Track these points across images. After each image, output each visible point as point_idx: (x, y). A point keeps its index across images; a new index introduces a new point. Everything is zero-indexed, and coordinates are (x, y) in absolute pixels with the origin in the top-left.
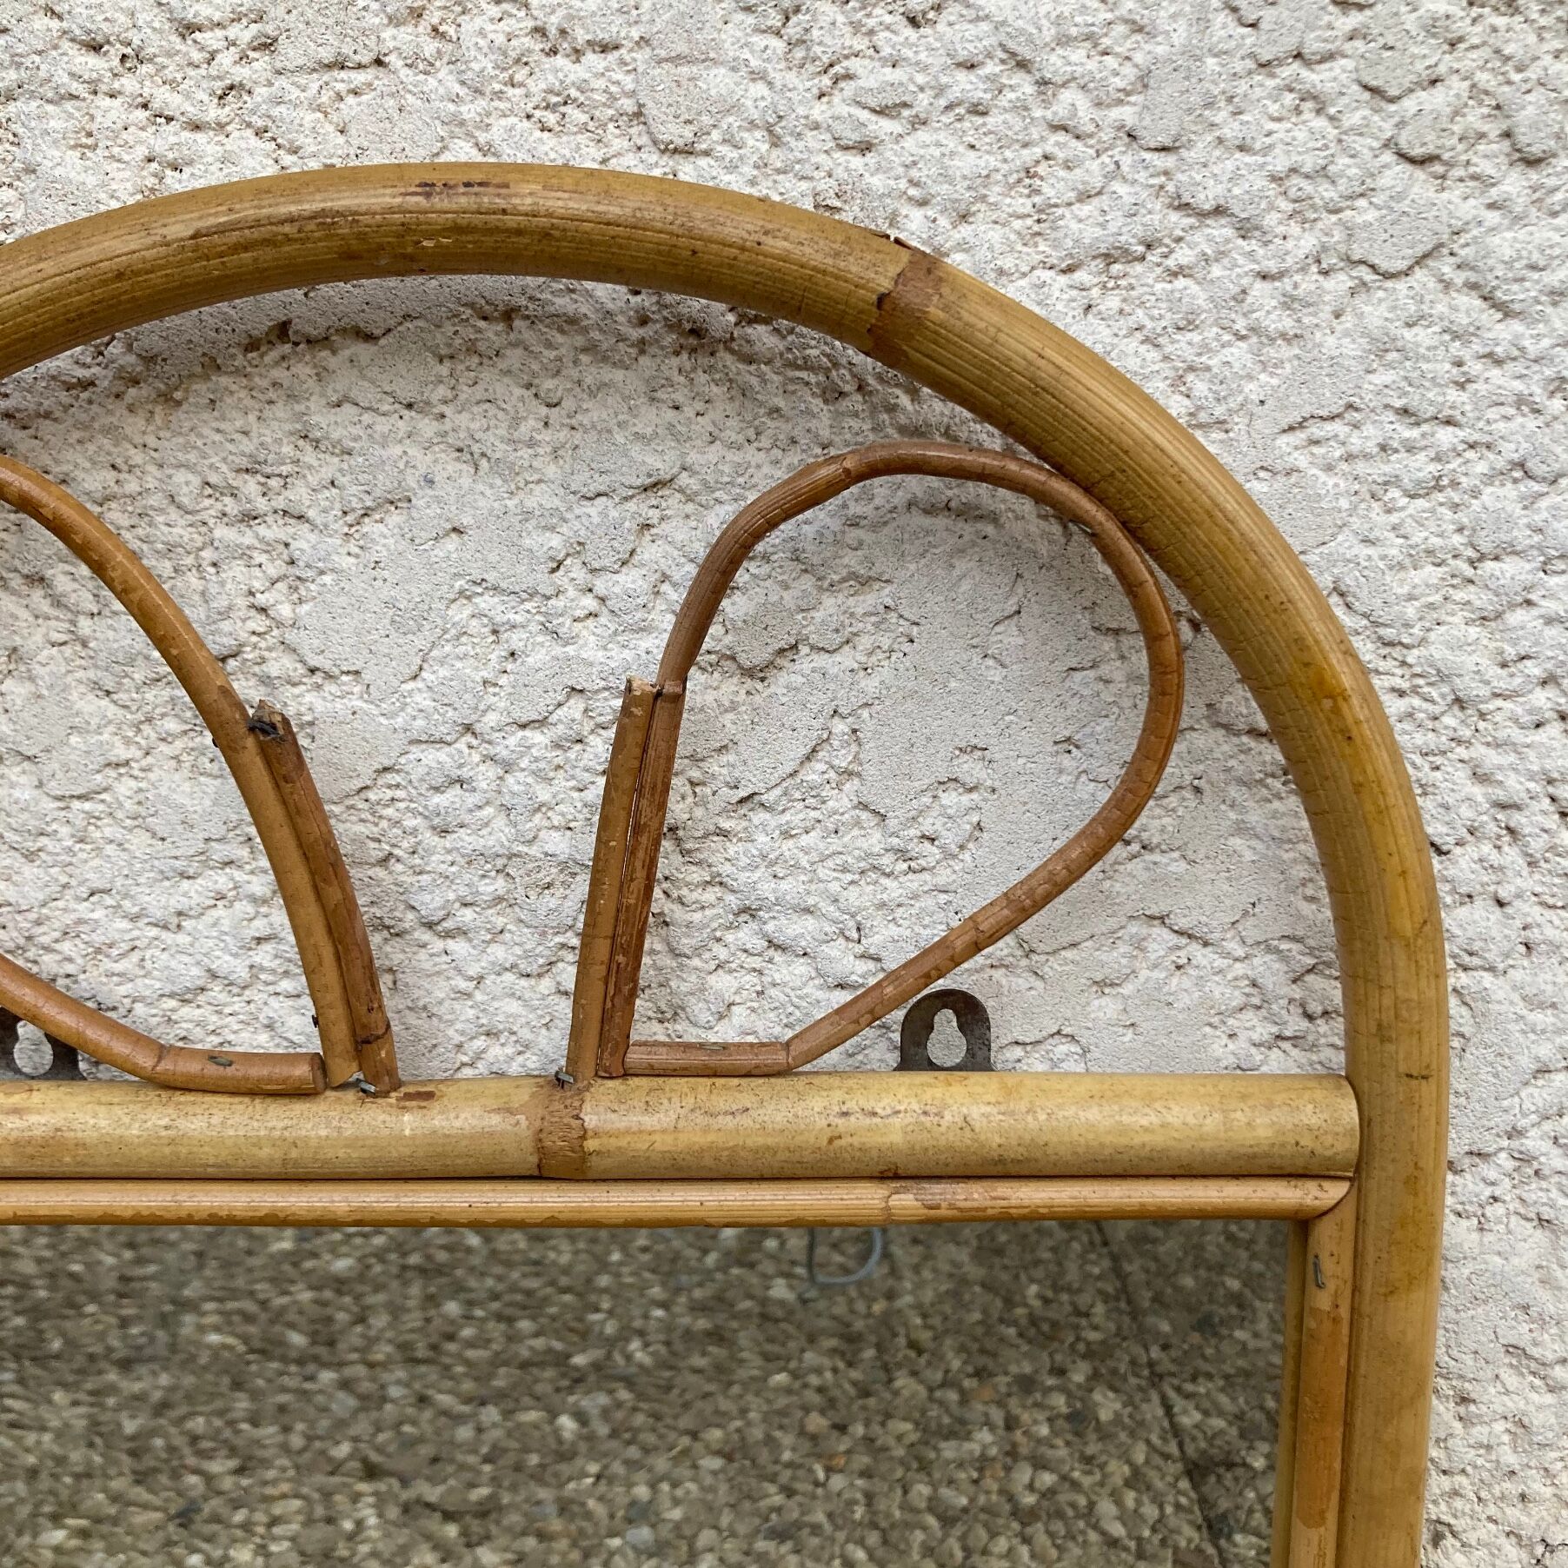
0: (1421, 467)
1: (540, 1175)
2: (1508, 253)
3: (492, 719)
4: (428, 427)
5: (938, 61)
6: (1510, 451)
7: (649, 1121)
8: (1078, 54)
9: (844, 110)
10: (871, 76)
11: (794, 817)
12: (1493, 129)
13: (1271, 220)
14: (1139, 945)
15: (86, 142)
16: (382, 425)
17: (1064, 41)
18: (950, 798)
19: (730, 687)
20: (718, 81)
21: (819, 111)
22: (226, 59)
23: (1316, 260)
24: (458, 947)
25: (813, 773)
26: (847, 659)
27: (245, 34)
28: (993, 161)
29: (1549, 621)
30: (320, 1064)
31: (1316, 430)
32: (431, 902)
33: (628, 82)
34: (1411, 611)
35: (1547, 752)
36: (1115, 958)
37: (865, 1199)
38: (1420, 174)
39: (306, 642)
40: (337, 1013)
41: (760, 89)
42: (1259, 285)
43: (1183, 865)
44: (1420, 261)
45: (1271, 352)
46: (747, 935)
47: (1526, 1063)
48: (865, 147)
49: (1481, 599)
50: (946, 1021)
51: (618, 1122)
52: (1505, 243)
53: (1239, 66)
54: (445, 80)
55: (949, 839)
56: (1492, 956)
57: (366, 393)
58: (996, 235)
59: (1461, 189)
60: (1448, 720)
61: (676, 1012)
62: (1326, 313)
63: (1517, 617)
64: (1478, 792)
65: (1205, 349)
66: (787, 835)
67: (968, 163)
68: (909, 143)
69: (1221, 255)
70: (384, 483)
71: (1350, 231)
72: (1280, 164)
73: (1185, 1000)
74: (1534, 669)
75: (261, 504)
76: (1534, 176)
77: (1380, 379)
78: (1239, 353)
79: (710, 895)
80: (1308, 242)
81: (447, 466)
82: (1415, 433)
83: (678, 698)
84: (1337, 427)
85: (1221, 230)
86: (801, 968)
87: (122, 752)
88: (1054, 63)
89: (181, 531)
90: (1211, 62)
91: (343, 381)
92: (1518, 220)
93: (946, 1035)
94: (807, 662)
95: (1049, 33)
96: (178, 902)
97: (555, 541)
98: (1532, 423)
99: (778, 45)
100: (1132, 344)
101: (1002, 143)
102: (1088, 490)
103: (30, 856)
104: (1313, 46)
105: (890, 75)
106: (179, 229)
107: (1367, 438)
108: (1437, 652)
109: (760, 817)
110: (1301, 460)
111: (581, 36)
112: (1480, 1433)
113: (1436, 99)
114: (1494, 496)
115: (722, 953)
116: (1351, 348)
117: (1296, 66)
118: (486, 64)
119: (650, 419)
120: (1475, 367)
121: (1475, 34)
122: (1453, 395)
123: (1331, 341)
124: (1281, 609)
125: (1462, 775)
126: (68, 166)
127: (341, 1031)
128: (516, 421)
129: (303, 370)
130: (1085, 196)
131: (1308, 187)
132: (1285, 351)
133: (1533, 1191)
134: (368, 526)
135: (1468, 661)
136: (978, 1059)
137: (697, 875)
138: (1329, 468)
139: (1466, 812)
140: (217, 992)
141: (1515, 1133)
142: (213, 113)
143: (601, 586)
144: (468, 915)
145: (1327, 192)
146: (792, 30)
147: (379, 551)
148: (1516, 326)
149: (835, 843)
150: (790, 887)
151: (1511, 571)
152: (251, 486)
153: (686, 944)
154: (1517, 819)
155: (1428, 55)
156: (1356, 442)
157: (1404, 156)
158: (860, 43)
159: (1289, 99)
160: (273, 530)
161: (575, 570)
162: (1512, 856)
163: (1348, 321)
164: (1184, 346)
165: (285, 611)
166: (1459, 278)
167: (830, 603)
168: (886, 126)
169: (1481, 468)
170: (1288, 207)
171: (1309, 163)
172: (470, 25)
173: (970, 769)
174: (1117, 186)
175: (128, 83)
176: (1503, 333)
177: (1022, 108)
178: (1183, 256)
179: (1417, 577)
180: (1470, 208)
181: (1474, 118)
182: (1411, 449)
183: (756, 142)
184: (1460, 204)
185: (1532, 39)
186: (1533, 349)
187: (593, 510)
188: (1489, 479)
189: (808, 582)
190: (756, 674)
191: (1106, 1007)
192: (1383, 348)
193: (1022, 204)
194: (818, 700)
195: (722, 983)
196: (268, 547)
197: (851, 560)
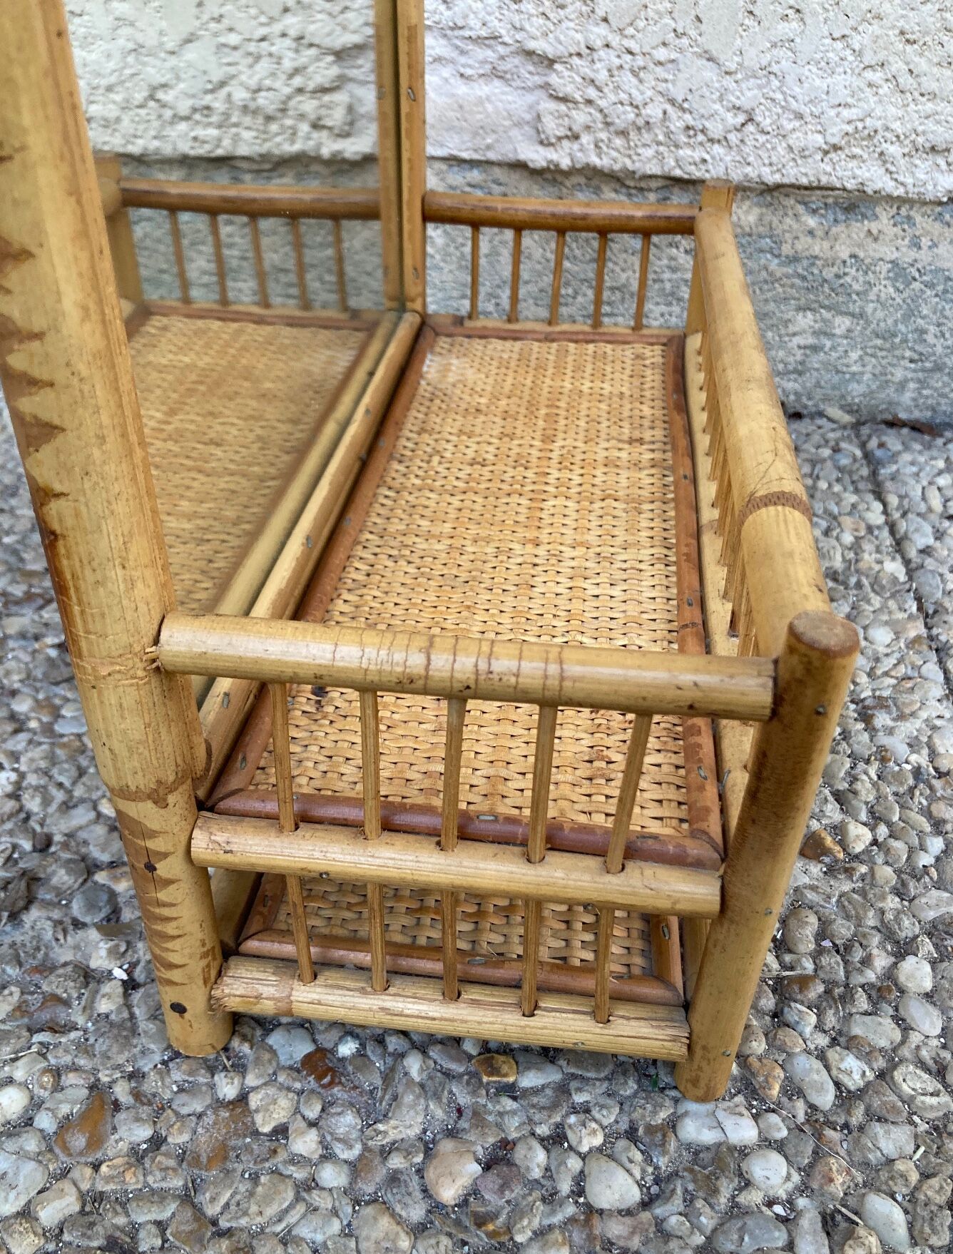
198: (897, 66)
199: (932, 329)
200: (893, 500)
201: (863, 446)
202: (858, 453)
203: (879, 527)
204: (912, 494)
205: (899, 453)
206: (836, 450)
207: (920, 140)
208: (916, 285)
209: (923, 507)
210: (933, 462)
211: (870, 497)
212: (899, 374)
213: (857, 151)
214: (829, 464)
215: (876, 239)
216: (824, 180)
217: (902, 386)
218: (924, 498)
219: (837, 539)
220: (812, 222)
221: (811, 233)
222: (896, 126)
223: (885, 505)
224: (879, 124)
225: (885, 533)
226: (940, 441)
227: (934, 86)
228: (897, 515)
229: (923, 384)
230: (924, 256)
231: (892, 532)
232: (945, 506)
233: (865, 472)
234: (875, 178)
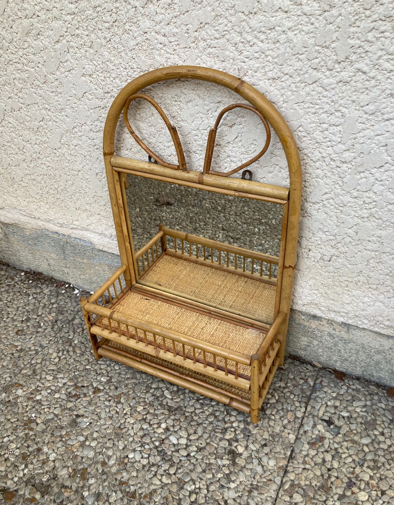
0: (313, 110)
1: (199, 183)
2: (326, 82)
3: (201, 128)
4: (195, 92)
5: (253, 52)
6: (325, 110)
7: (210, 180)
8: (270, 52)
9: (242, 57)
10: (245, 53)
11: (234, 145)
12: (325, 65)
13: (294, 76)
14: (275, 168)
15: (160, 55)
16: (190, 92)
17: (269, 50)
18: (252, 146)
19: (227, 128)
20: (227, 53)
21: (239, 57)
22: (174, 46)
23: (301, 82)
24: (197, 155)
25: (236, 140)
26: (241, 126)
27: (176, 43)
28: (259, 65)
29: (330, 133)
30: (178, 166)
31: (299, 104)
32: (194, 149)
33: (217, 52)
34: (311, 129)
35: (329, 151)
36: (271, 169)
37: (233, 193)
38: (315, 70)
39: (182, 117)
40: (180, 161)
41: (232, 54)
42: (293, 84)
43: (280, 159)
44: (314, 82)
45: (294, 93)
46: (228, 159)
47: (324, 192)
48: (244, 62)
49: (321, 129)
50: (247, 173)
51: (206, 179)
52: (326, 81)
53: (290, 55)
54: (197, 51)
55: (252, 151)
56: (320, 177)
57: (188, 88)
58: (260, 75)
59: (320, 73)
60: (316, 145)
61: (220, 167)
62: (301, 88)
63: (326, 132)
64: (320, 155)
65: (285, 92)
66: (233, 147)
67: (257, 65)
68: (250, 62)
69: (287, 80)
70: (190, 99)
71: (304, 78)
72: (295, 68)
73: (281, 176)
74: (327, 139)
75: (177, 100)
76: (331, 72)
77: (308, 98)
78: (290, 93)
79: (225, 153)
80: (299, 79)
81: (196, 97)
82: (312, 106)
83: (216, 131)
84: (302, 104)
85: (287, 76)
86: (235, 164)
87: (163, 127)
88: (267, 53)
89: (169, 102)
90: (287, 54)
91: (186, 86)
92: (328, 78)
93: (247, 176)
94: (236, 126)
95: (266, 49)
96: (168, 145)
97: (208, 108)
98: (329, 106)
99: (234, 48)
100: (276, 90)
101: (261, 63)
102: (260, 112)
103: (154, 137)
104: (300, 53)
105: (248, 53)
106: (165, 72)
107: (306, 106)
108: (314, 135)
109: (230, 145)
110: (297, 108)
111: (212, 46)
112: (316, 238)
113: (317, 61)
114: (323, 115)
115: (226, 161)
116: (304, 94)
117: (298, 55)
118: (201, 49)
119: (219, 94)
120: (321, 98)
121: (323, 52)
122: (318, 101)
123: (302, 92)
124: (280, 130)
125: (318, 152)
126: (158, 58)
127: (181, 163)
128: (204, 93)
129: (182, 84)
130: (270, 71)
131: (299, 72)
132: (295, 93)
133: (325, 209)
134: (188, 104)
135: (319, 137)
136: (250, 179)
137: (223, 151)
138: (301, 109)
139: (318, 157)
140: (172, 156)
141: (322, 201)
142: (173, 53)
143: (213, 113)
144: (198, 152)
145: (302, 72)
146: (236, 47)
147: (189, 107)
148: (327, 92)
149: (239, 149)
150: (234, 154)
151: (325, 126)
152: (176, 97)
153: (222, 159)
154: (325, 159)
155: (316, 54)
156: (305, 106)
157: (312, 68)
158: (244, 48)
159: (297, 59)
160: (178, 103)
161: (210, 112)
162: (324, 164)
163: (304, 90)
164: (283, 91)
165: (180, 112)
166: (320, 85)
167: (239, 119)
168: (247, 60)
169: (321, 111)
170: (296, 73)
171: (299, 68)
172: (200, 44)
173: (255, 142)
174: (275, 70)
175: (164, 48)
176: (326, 93)
177: (263, 58)
178: (283, 79)
179: (312, 125)
180: (322, 76)
181: (322, 63)
182: (312, 108)
183: (231, 61)
184: (319, 75)
185: (330, 53)
186: (329, 96)
187: (212, 104)
188: (322, 113)
189: (236, 116)
190: (231, 127)
191: (270, 175)
192: (308, 94)
193: (263, 71)
194: (237, 131)
195: (226, 165)
196: (178, 105)
197: (241, 114)
198: (322, 291)
199: (343, 350)
200: (309, 408)
201: (315, 381)
202: (312, 384)
203: (298, 418)
204: (316, 407)
205: (325, 386)
206: (306, 381)
207: (330, 308)
208: (337, 339)
209: (316, 414)
210: (332, 394)
211: (303, 405)
212: (334, 358)
213: (313, 306)
214: (300, 387)
215: (323, 326)
216: (304, 311)
217: (336, 361)
218: (319, 410)
219: (282, 421)
220: (303, 317)
221: (303, 319)
222: (323, 304)
223: (306, 409)
224: (318, 302)
225: (300, 421)
226: (340, 384)
227: (332, 298)
228: (307, 415)
229: (342, 362)
230: (337, 333)
231: (302, 422)
232: (324, 415)
233: (308, 394)
234: (319, 313)
